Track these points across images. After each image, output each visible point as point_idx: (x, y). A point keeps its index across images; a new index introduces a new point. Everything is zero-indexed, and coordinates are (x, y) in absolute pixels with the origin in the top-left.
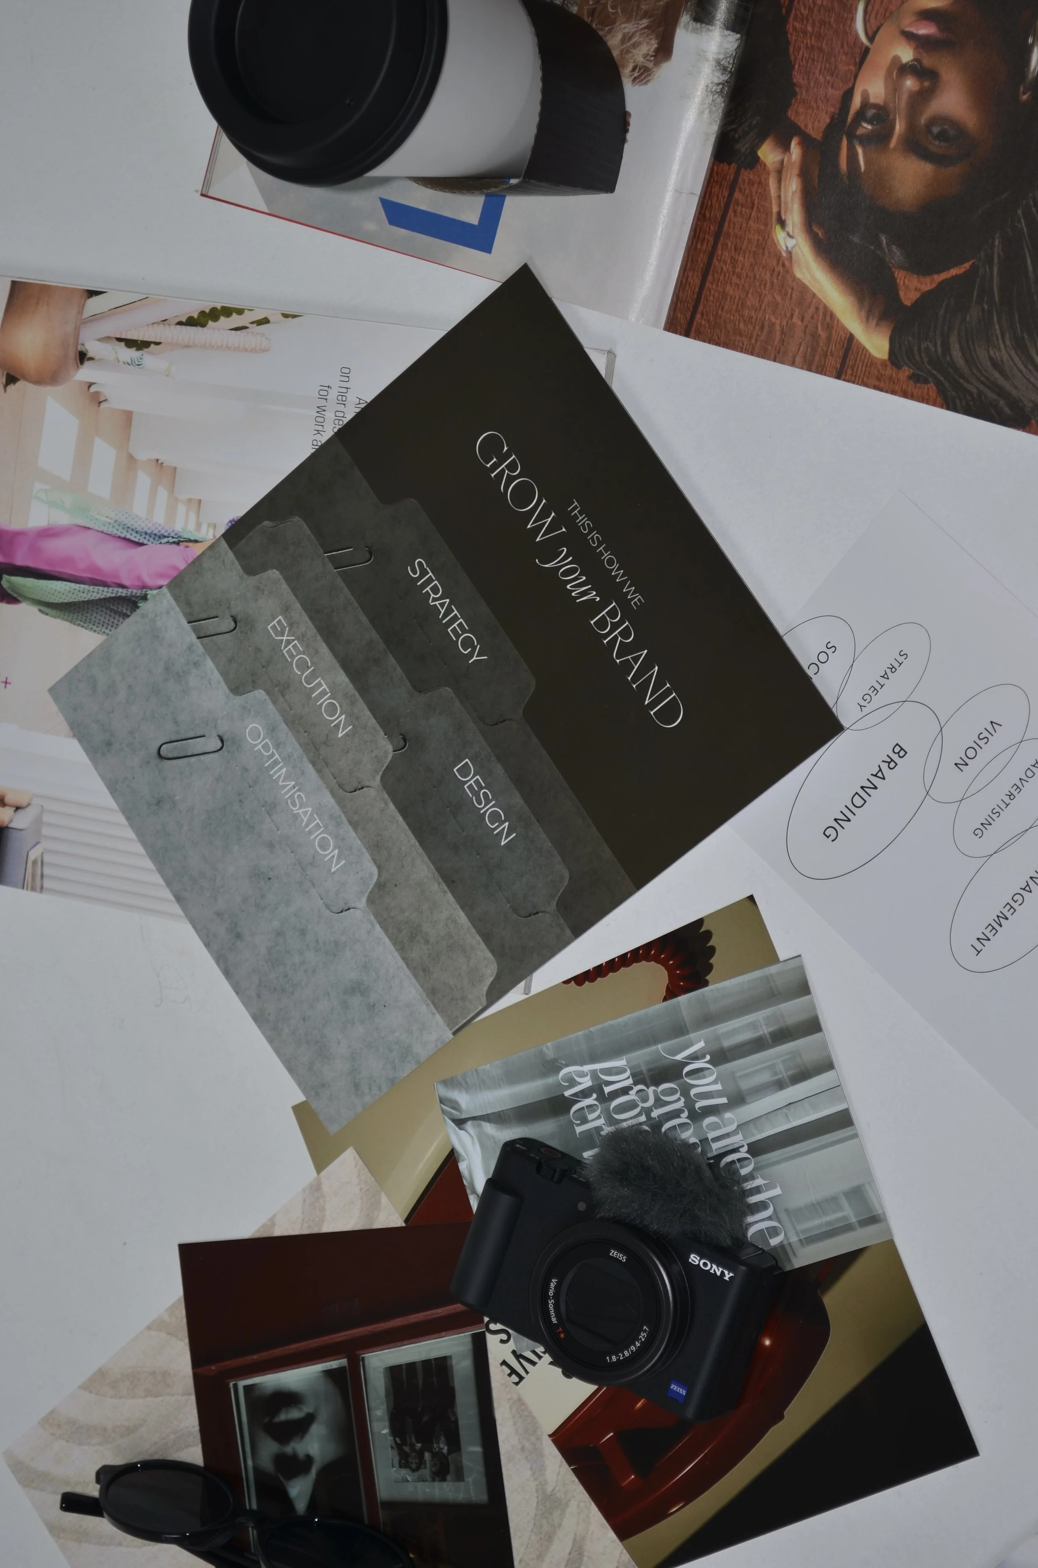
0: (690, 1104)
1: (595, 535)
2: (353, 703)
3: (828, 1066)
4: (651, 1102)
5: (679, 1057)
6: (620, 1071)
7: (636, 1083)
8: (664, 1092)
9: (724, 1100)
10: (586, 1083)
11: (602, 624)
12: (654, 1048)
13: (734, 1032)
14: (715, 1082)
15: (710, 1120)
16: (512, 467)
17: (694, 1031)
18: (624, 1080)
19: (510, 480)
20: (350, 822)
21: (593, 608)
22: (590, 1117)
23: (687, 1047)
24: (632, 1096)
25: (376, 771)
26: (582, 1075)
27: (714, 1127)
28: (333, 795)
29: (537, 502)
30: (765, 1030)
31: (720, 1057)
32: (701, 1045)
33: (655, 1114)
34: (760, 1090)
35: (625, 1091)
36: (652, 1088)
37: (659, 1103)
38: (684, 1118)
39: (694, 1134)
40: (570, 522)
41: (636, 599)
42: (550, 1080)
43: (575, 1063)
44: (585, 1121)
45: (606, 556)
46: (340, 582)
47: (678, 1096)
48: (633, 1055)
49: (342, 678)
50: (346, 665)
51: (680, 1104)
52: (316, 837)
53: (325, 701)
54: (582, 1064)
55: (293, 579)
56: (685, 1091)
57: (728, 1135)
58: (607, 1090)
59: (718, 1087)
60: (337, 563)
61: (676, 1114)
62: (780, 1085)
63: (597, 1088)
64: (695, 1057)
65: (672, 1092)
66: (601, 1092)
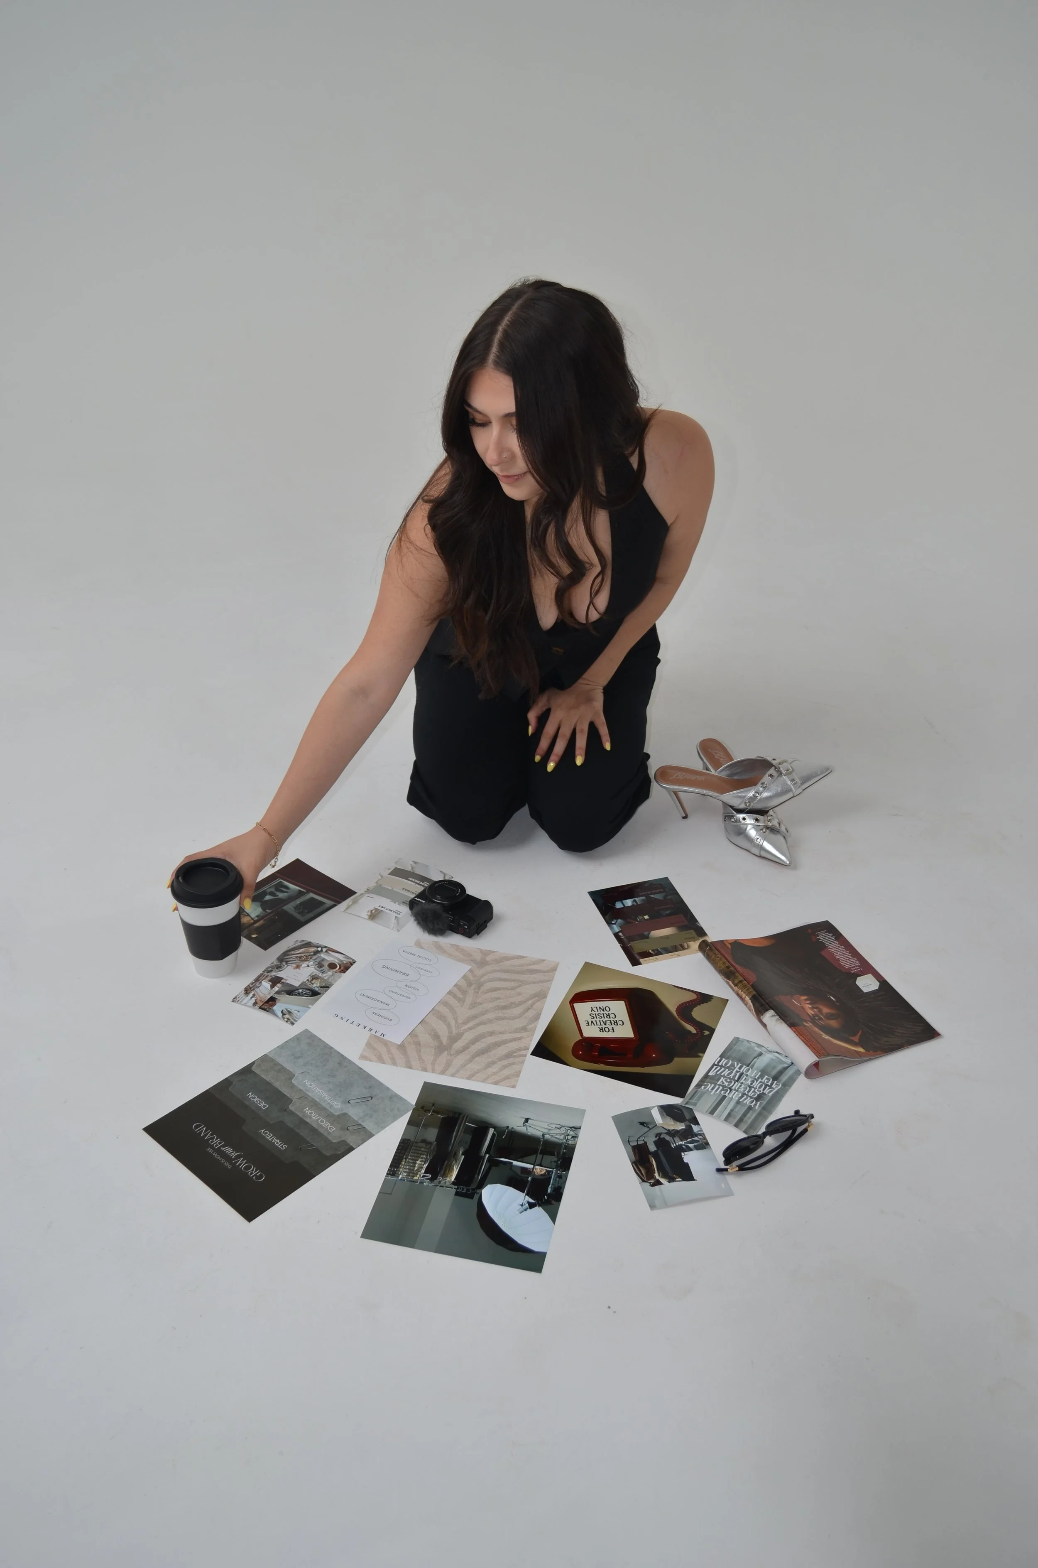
0: (747, 1095)
1: (223, 1162)
2: (304, 1116)
3: (726, 1120)
4: (756, 1091)
5: (759, 1103)
6: (769, 1093)
7: (763, 1092)
8: (755, 1094)
9: (741, 1100)
10: (774, 1086)
11: (220, 1143)
12: (766, 1101)
13: (752, 1115)
14: (746, 1102)
15: (740, 1095)
16: (251, 1174)
17: (760, 1111)
18: (766, 1091)
19: (253, 1170)
20: (302, 1091)
21: (224, 1146)
22: (766, 1080)
23: (759, 1106)
24: (762, 1089)
25: (294, 1102)
26: (776, 1087)
27: (738, 1095)
28: (309, 1096)
29: (243, 1167)
30: (745, 1119)
31: (750, 1108)
32: (757, 1108)
33: (753, 1089)
34: (735, 1107)
35: (764, 1090)
36: (758, 1093)
37: (754, 1091)
38: (746, 1092)
39: (741, 1091)
40: (231, 1163)
41: (209, 1150)
42: (782, 1082)
43: (780, 1089)
44: (767, 1079)
45: (219, 1157)
46: (310, 1141)
47: (752, 1095)
48: (768, 1098)
49: (308, 1120)
50: (307, 1123)
51: (749, 1094)
52: (313, 1085)
53: (313, 1115)
54: (778, 1089)
55: (327, 1140)
56: (751, 1097)
57: (733, 1095)
58: (768, 1088)
59: (745, 1102)
60: (312, 1146)
61: (748, 1092)
62: (732, 1110)
63: (770, 1087)
64: (755, 1105)
65: (753, 1095)
66: (769, 1086)
